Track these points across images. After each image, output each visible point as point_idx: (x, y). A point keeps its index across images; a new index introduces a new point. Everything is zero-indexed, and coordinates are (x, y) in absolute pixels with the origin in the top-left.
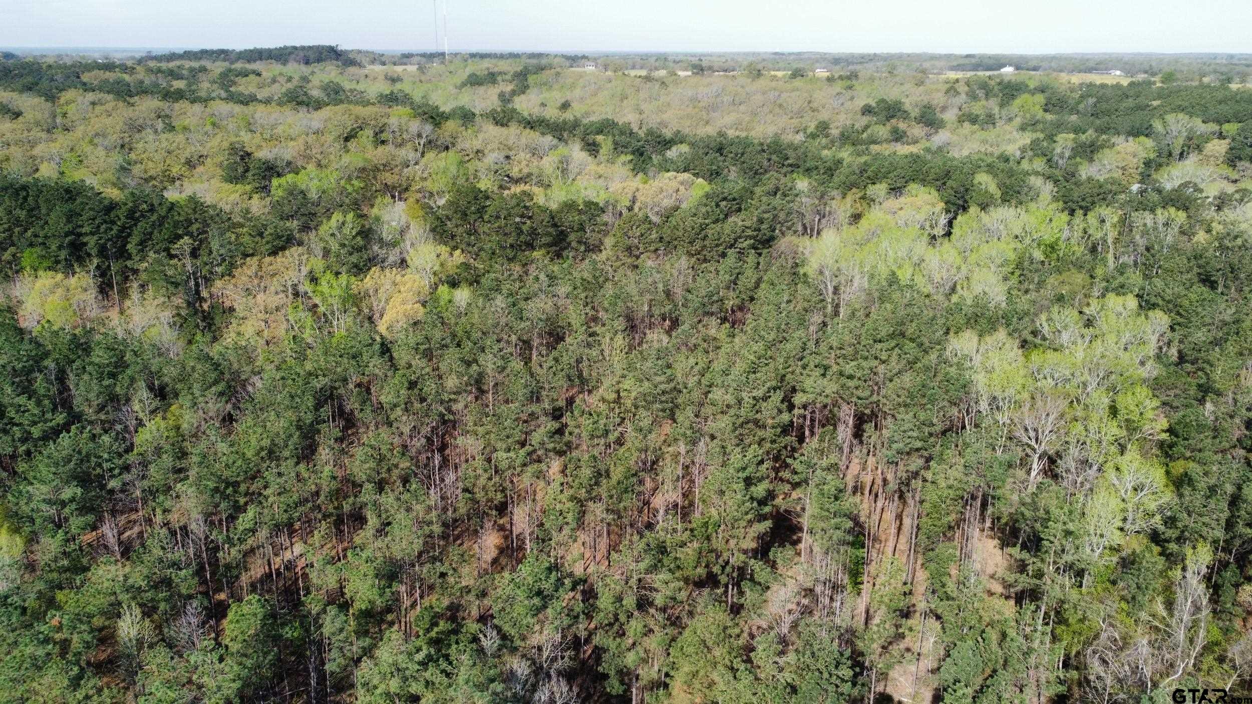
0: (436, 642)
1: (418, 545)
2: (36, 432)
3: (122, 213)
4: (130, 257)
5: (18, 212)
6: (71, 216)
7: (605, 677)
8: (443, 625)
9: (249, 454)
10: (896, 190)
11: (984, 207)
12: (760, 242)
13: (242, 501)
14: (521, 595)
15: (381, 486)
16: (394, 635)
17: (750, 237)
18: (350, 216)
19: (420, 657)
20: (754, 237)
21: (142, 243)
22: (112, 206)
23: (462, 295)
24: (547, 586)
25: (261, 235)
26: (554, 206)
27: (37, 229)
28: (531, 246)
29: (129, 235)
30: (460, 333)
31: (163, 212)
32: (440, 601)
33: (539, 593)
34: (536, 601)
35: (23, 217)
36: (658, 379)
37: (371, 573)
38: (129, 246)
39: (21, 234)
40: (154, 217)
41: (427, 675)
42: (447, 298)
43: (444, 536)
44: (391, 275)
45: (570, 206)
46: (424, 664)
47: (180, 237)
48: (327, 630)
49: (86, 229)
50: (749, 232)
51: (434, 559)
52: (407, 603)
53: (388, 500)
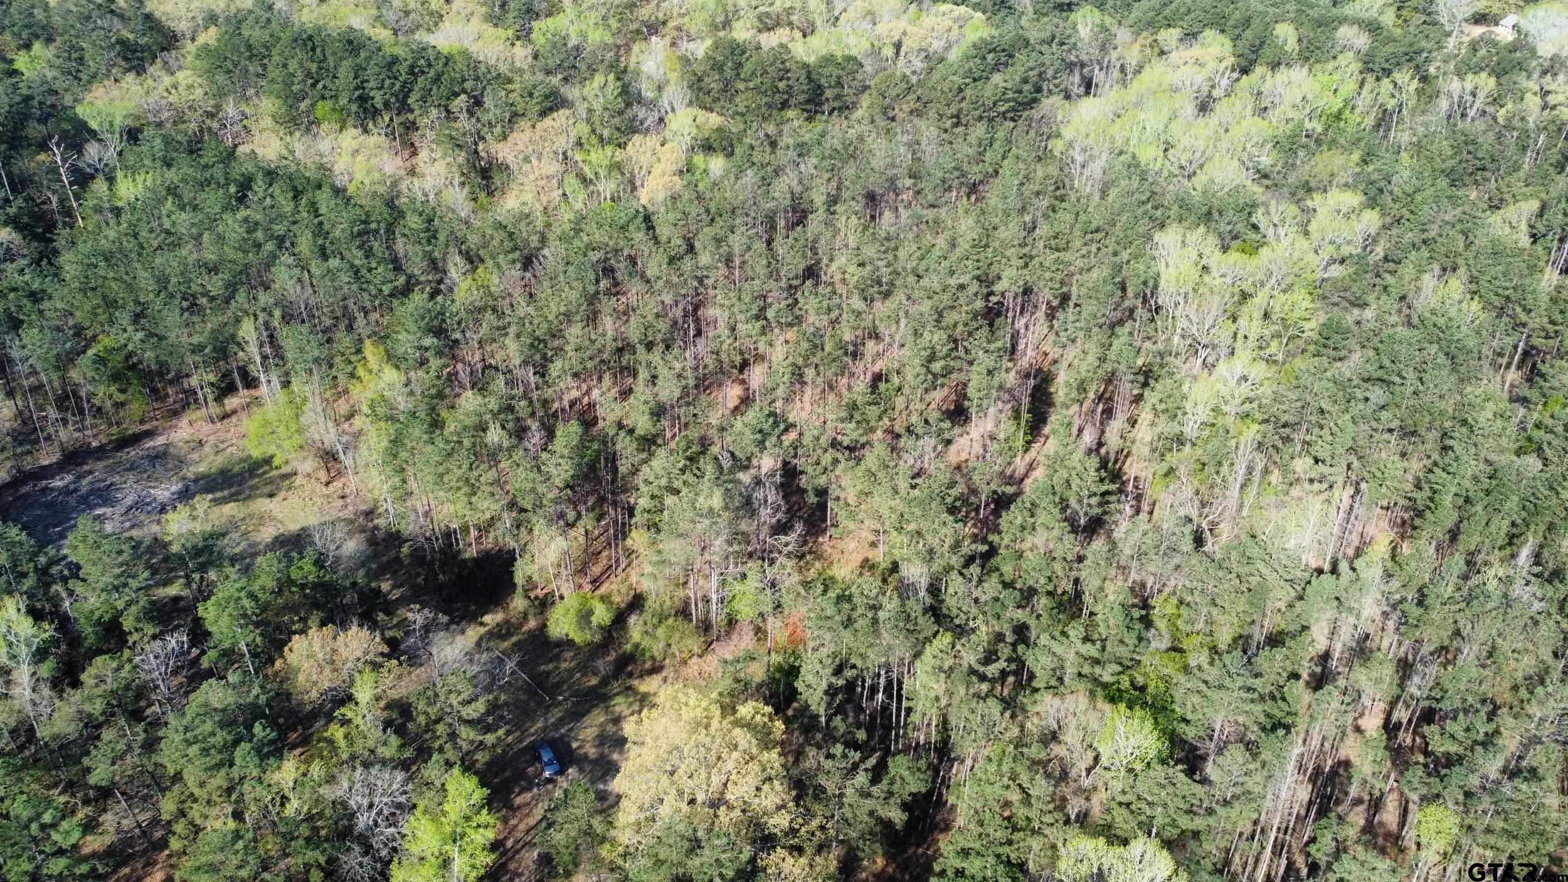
0: (690, 459)
1: (677, 393)
2: (386, 289)
3: (403, 68)
4: (412, 111)
5: (308, 64)
6: (358, 70)
7: (805, 491)
8: (695, 448)
9: (551, 317)
10: (1190, 36)
11: (1275, 66)
12: (1020, 104)
13: (550, 354)
14: (748, 431)
15: (650, 346)
16: (661, 453)
17: (1009, 100)
18: (611, 77)
19: (680, 465)
20: (1014, 100)
21: (423, 99)
22: (394, 61)
23: (717, 164)
24: (766, 427)
25: (531, 95)
26: (812, 60)
27: (327, 82)
28: (785, 105)
29: (411, 90)
30: (713, 210)
31: (439, 67)
32: (694, 433)
33: (761, 431)
34: (758, 436)
35: (314, 70)
36: (880, 263)
37: (647, 411)
38: (410, 101)
39: (314, 85)
40: (432, 73)
41: (685, 477)
42: (703, 167)
43: (696, 387)
44: (652, 141)
45: (828, 60)
46: (683, 471)
47: (457, 95)
48: (619, 447)
49: (372, 84)
50: (1010, 95)
51: (688, 404)
52: (668, 435)
53: (656, 357)
